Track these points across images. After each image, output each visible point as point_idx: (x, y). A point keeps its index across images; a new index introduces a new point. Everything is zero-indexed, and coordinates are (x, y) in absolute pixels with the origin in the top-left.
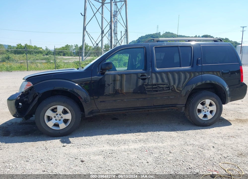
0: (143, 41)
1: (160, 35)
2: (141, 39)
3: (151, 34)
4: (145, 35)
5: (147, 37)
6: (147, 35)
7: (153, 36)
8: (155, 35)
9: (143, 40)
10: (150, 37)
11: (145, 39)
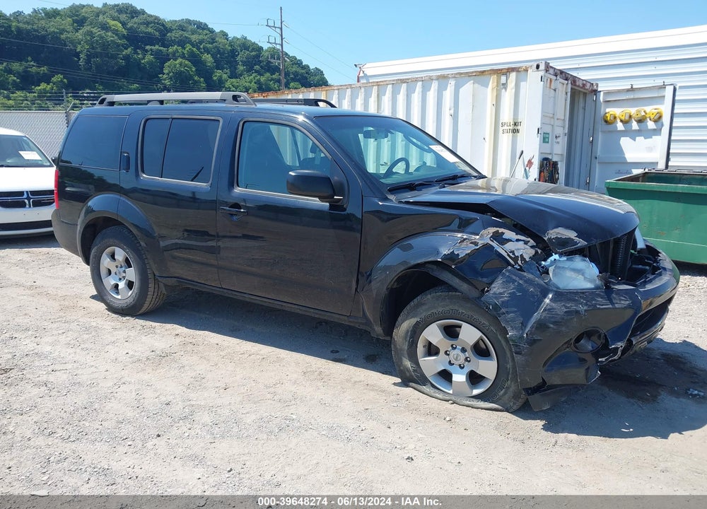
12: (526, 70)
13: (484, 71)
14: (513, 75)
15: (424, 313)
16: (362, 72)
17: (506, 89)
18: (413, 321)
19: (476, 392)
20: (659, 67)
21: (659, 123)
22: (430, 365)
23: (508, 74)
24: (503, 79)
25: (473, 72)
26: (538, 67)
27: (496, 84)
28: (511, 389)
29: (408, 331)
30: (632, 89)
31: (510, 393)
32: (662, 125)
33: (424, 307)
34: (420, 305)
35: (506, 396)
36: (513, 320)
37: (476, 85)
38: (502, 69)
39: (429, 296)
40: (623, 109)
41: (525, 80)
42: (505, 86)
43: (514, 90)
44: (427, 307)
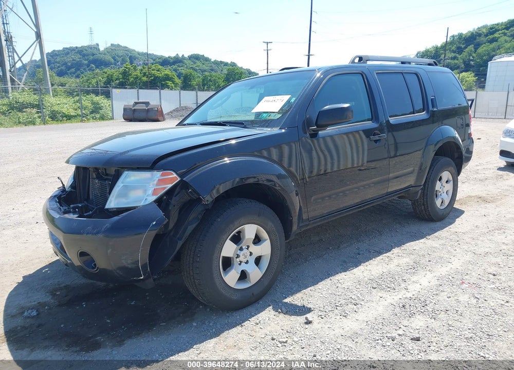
0: (58, 63)
1: (99, 50)
2: (52, 56)
3: (77, 47)
4: (61, 49)
5: (68, 53)
6: (67, 48)
7: (82, 51)
8: (86, 50)
9: (58, 60)
10: (75, 53)
11: (63, 57)
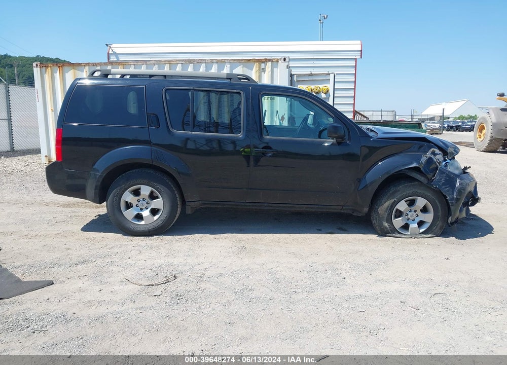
12: (277, 61)
13: (250, 60)
14: (269, 64)
15: (398, 196)
16: (111, 50)
17: (264, 73)
18: (392, 201)
19: (421, 231)
20: (315, 62)
21: (328, 94)
22: (398, 222)
23: (266, 62)
24: (263, 65)
25: (242, 60)
26: (285, 59)
27: (258, 68)
28: (439, 225)
29: (388, 206)
30: (311, 75)
31: (439, 227)
32: (330, 96)
33: (399, 193)
34: (396, 192)
35: (437, 229)
36: (448, 191)
37: (245, 68)
38: (262, 59)
39: (401, 187)
40: (307, 86)
41: (277, 67)
42: (264, 70)
43: (270, 73)
44: (400, 192)
